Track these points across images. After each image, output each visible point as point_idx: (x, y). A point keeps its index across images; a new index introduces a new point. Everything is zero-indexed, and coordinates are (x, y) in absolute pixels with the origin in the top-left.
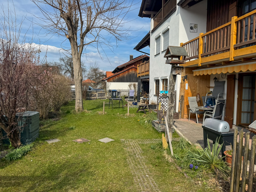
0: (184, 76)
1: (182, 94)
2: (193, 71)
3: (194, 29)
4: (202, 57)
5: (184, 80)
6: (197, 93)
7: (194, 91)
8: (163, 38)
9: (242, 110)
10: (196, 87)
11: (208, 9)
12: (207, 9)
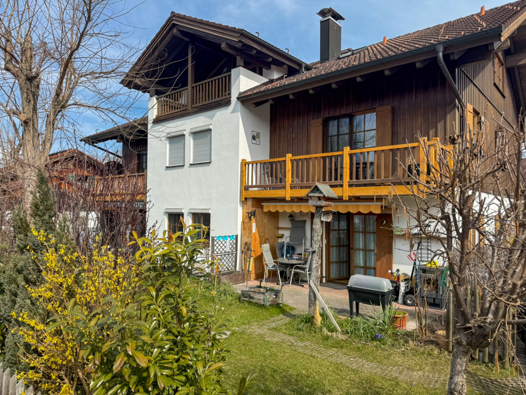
0: (250, 211)
1: (246, 240)
2: (262, 204)
3: (257, 140)
4: (291, 188)
5: (250, 218)
6: (266, 238)
7: (262, 234)
8: (192, 141)
9: (331, 261)
10: (265, 229)
11: (271, 113)
12: (269, 112)
